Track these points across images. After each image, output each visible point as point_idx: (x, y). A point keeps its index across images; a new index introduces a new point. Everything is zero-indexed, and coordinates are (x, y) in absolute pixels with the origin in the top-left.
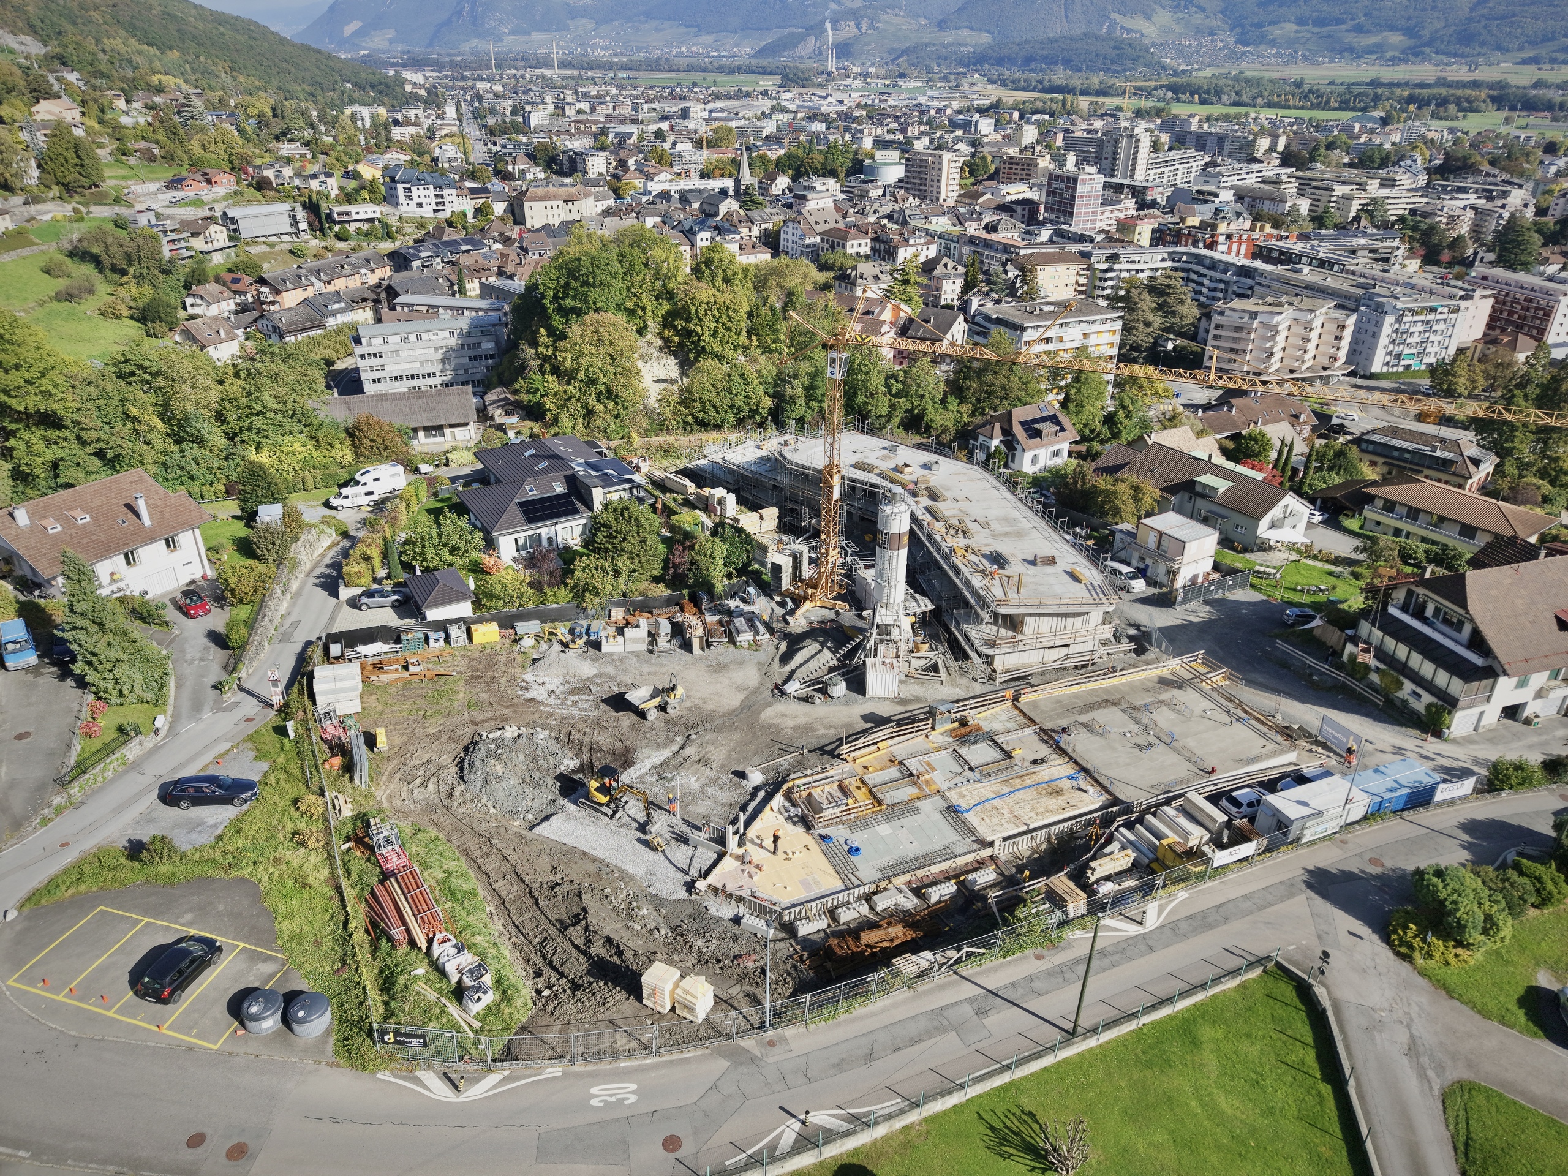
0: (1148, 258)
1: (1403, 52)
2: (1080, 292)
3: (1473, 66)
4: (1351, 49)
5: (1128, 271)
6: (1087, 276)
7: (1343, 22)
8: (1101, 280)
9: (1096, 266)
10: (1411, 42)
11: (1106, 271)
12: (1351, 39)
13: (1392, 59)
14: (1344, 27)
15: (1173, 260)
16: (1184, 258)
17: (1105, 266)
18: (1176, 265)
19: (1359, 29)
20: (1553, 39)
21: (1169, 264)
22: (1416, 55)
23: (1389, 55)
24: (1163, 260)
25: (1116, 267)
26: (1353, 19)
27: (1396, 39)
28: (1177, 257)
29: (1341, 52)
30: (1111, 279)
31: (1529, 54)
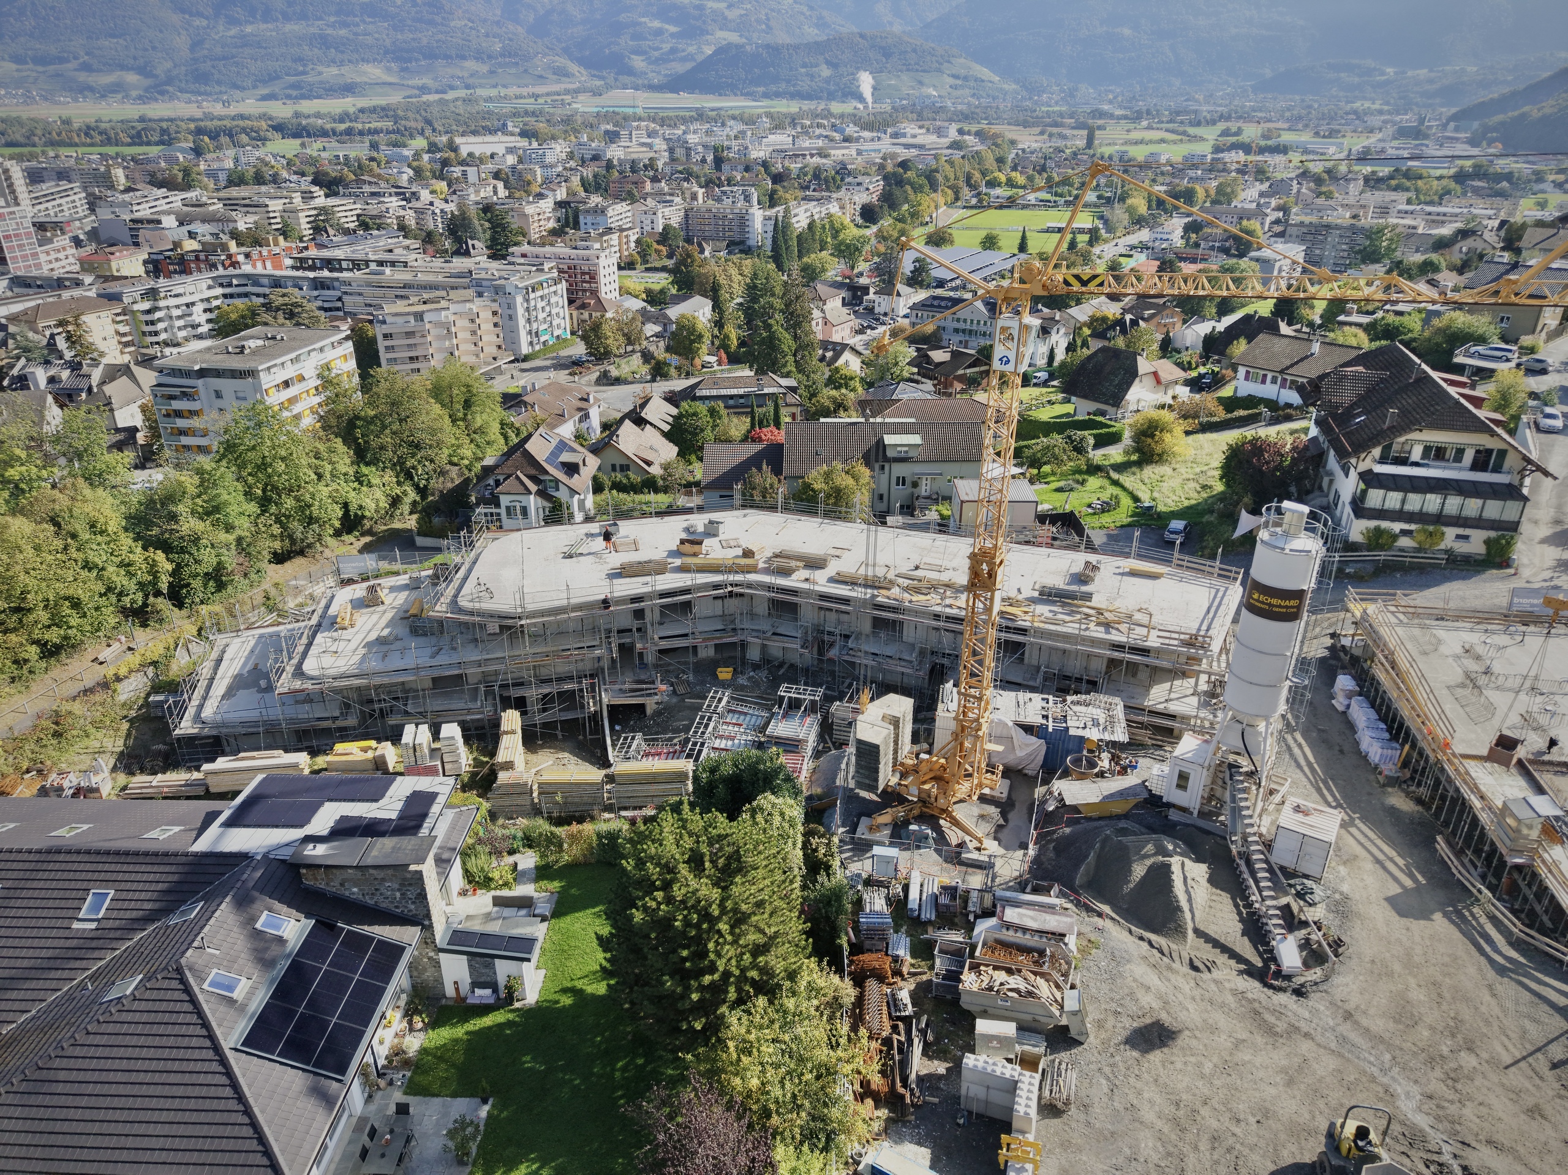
0: (192, 289)
1: (146, 90)
2: (126, 344)
3: (226, 103)
4: (91, 89)
5: (178, 307)
6: (127, 323)
7: (68, 61)
8: (147, 323)
9: (136, 307)
10: (149, 82)
11: (148, 312)
12: (82, 77)
13: (140, 98)
14: (70, 66)
15: (221, 285)
16: (235, 282)
17: (146, 305)
18: (228, 290)
19: (86, 68)
20: (278, 78)
21: (219, 291)
22: (162, 93)
23: (134, 93)
24: (210, 287)
25: (162, 304)
26: (76, 58)
27: (132, 78)
28: (225, 281)
29: (81, 92)
30: (160, 320)
31: (266, 91)
